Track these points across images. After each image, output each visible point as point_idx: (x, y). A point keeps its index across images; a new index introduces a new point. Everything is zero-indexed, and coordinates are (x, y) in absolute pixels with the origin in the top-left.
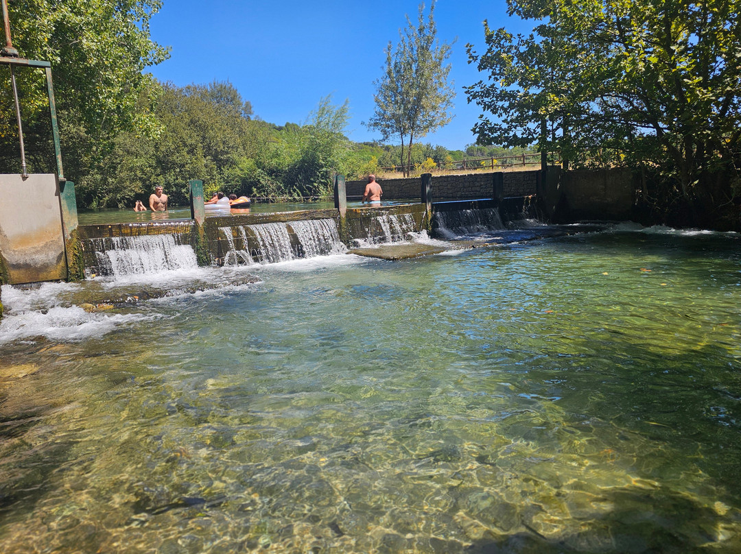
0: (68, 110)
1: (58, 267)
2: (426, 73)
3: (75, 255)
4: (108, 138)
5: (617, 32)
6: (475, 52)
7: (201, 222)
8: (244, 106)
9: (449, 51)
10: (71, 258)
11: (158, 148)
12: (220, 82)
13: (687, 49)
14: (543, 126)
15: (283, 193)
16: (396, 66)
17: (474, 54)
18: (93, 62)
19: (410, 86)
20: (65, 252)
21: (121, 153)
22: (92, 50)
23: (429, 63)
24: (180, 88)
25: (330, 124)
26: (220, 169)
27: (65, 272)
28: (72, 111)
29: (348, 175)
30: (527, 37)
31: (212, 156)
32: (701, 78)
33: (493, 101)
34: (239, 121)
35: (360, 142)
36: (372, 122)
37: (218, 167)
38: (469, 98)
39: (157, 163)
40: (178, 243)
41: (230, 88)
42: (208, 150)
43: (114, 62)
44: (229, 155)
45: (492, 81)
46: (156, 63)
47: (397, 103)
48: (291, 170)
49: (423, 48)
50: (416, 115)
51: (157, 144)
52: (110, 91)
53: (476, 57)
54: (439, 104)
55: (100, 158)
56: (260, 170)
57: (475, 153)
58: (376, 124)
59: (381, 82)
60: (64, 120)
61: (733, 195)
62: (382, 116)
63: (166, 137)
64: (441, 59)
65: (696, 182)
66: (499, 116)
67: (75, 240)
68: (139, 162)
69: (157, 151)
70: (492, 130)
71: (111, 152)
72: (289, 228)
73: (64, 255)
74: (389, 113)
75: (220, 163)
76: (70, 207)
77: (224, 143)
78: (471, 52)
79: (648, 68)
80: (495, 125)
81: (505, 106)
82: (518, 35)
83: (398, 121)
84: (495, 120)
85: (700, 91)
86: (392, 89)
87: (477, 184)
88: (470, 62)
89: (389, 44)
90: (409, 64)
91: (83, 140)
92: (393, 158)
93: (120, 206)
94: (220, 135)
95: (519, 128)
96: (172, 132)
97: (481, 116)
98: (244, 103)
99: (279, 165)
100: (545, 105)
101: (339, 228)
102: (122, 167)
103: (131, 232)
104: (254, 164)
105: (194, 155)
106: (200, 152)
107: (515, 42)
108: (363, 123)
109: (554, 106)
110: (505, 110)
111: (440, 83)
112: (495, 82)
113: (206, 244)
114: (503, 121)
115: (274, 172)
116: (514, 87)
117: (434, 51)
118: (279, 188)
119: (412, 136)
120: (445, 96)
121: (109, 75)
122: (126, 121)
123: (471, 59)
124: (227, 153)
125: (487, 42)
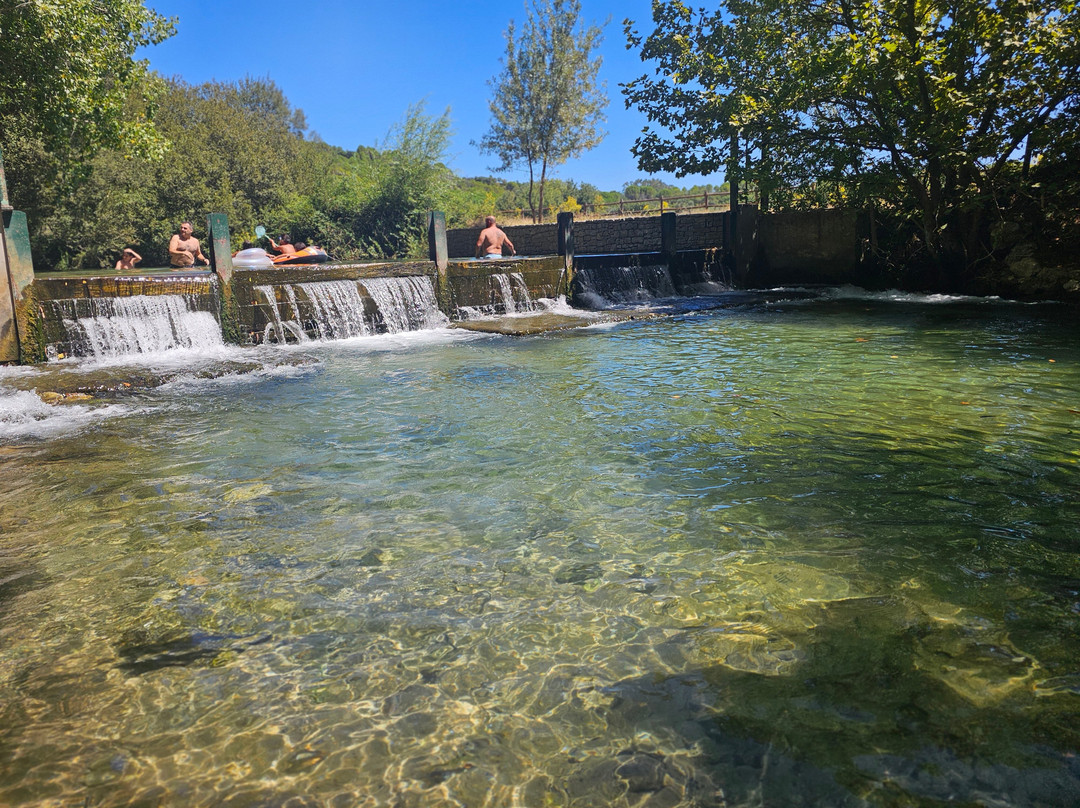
0: (17, 115)
1: (5, 343)
2: (566, 69)
3: (30, 324)
4: (82, 159)
5: (840, 10)
6: (636, 32)
7: (227, 278)
8: (293, 116)
9: (599, 37)
10: (24, 329)
11: (161, 177)
12: (255, 79)
13: (936, 35)
14: (734, 146)
15: (353, 246)
16: (521, 59)
17: (634, 36)
18: (54, 35)
19: (541, 88)
20: (15, 320)
21: (102, 182)
22: (51, 17)
23: (570, 54)
24: (194, 85)
25: (424, 144)
26: (258, 210)
27: (15, 349)
28: (23, 116)
29: (452, 221)
30: (711, 15)
31: (246, 191)
32: (954, 75)
33: (662, 106)
34: (286, 138)
35: (469, 177)
36: (487, 141)
37: (254, 207)
38: (627, 101)
39: (159, 200)
40: (193, 308)
41: (271, 88)
42: (239, 182)
43: (88, 38)
44: (271, 190)
45: (661, 76)
46: (154, 42)
47: (522, 112)
48: (367, 210)
49: (561, 31)
50: (551, 132)
51: (159, 171)
52: (83, 83)
53: (639, 39)
54: (585, 115)
55: (67, 190)
56: (318, 212)
57: (637, 195)
58: (492, 145)
59: (499, 80)
60: (12, 130)
61: (994, 247)
62: (501, 132)
63: (173, 160)
64: (587, 49)
65: (944, 227)
66: (671, 129)
67: (30, 301)
68: (131, 198)
69: (159, 182)
70: (661, 150)
71: (86, 181)
72: (361, 288)
73: (13, 324)
74: (511, 128)
75: (258, 203)
76: (20, 252)
77: (263, 171)
78: (631, 31)
79: (882, 58)
80: (665, 142)
81: (680, 114)
82: (701, 10)
83: (524, 140)
84: (665, 134)
85: (951, 93)
86: (515, 93)
87: (639, 233)
88: (629, 47)
89: (510, 25)
90: (540, 54)
91: (41, 162)
92: (518, 200)
93: (102, 264)
94: (257, 160)
95: (698, 148)
96: (182, 153)
97: (646, 129)
98: (294, 112)
99: (347, 205)
100: (738, 113)
101: (437, 289)
102: (105, 204)
103: (118, 291)
104: (309, 203)
105: (217, 188)
106: (225, 184)
107: (695, 21)
108: (472, 143)
109: (749, 114)
110: (680, 120)
111: (587, 85)
112: (665, 78)
113: (235, 311)
114: (676, 137)
115: (340, 215)
116: (693, 85)
117: (578, 36)
118: (347, 239)
119: (545, 162)
120: (594, 104)
121: (79, 56)
122: (110, 133)
123: (631, 42)
124: (268, 187)
125: (655, 20)
